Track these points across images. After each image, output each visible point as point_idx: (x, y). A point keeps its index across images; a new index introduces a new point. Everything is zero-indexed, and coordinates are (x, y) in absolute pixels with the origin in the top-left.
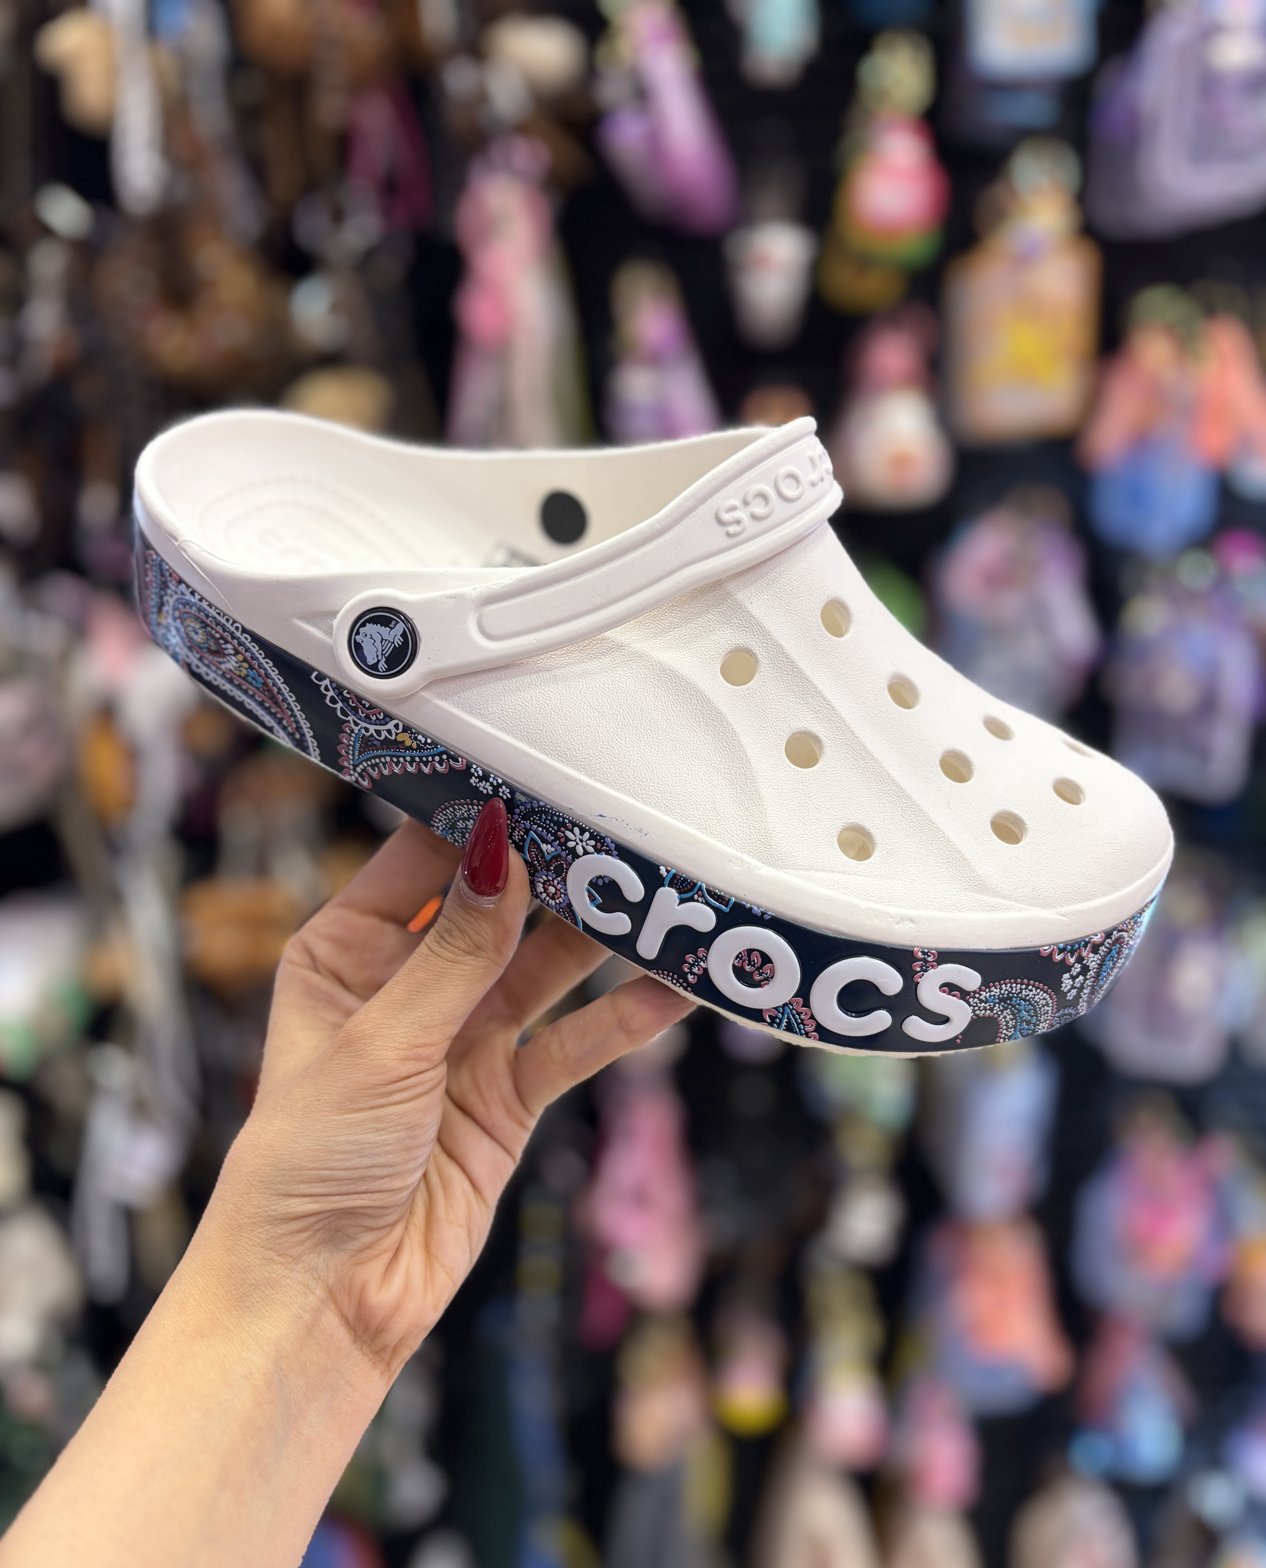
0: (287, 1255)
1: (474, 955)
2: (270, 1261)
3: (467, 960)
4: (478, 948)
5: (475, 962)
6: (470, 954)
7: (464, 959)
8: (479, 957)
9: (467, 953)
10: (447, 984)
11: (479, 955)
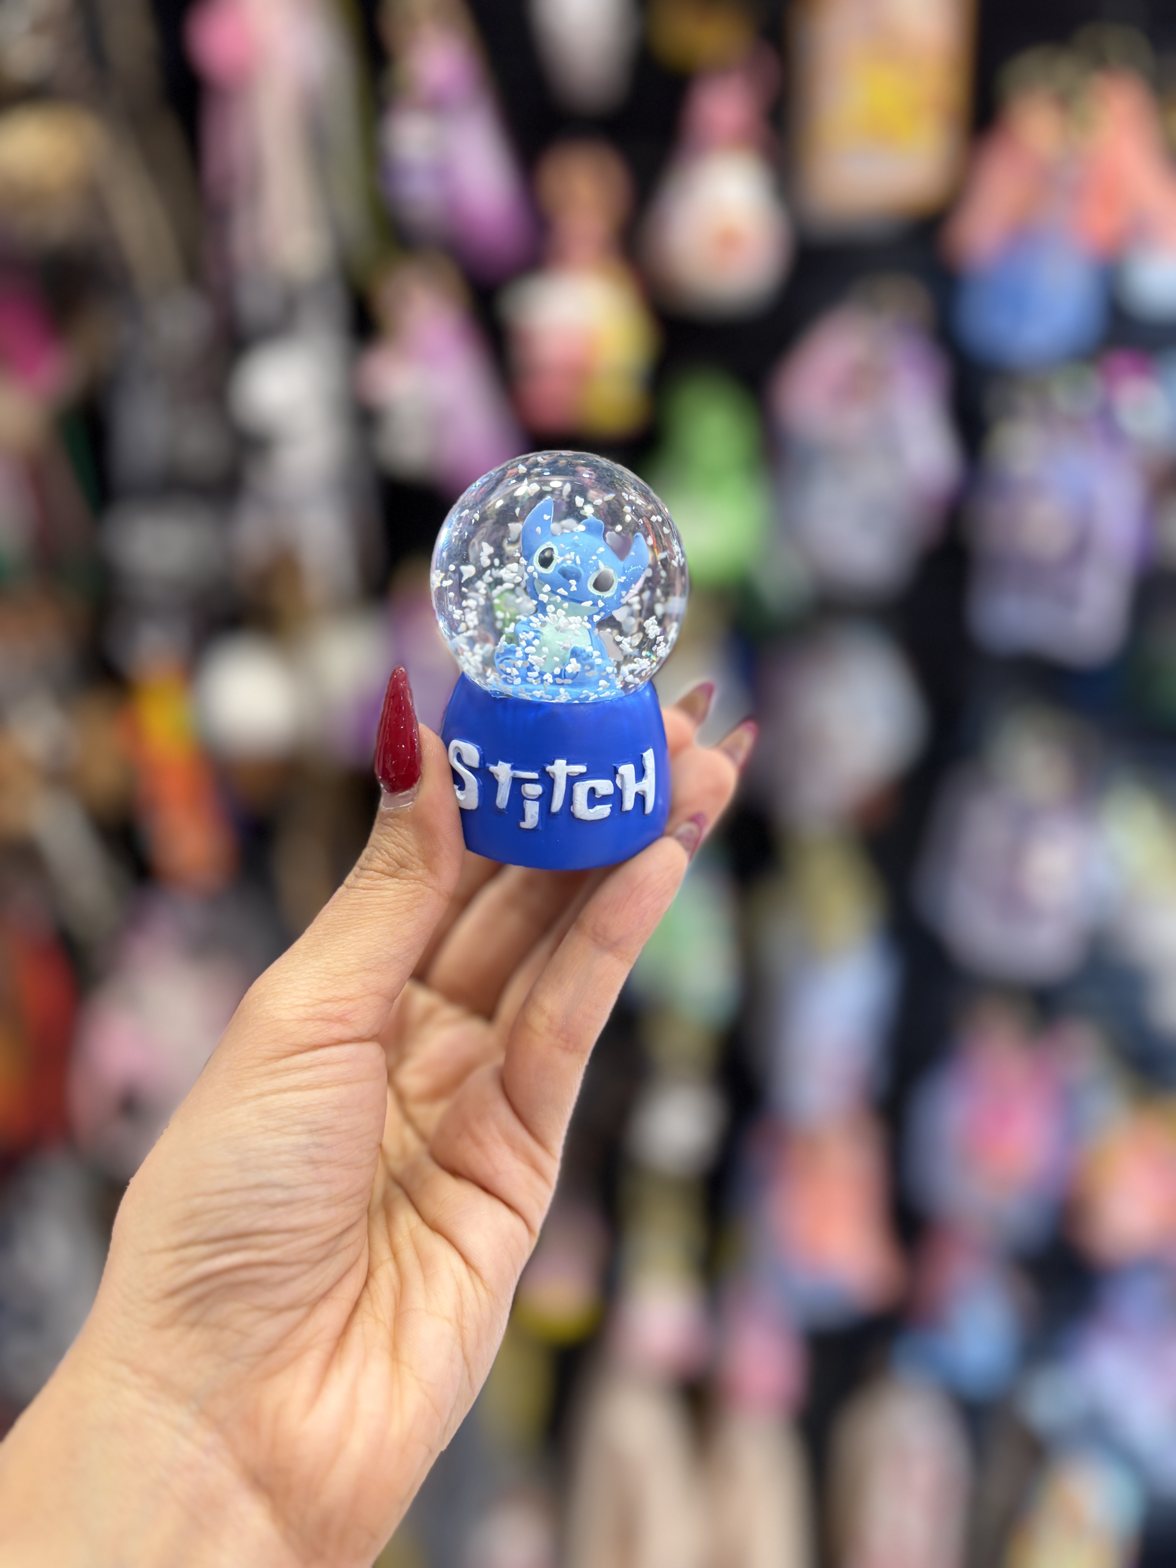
1: (396, 877)
3: (388, 884)
4: (402, 867)
5: (397, 885)
6: (392, 876)
7: (383, 882)
8: (403, 879)
9: (386, 874)
10: (362, 917)
11: (402, 875)
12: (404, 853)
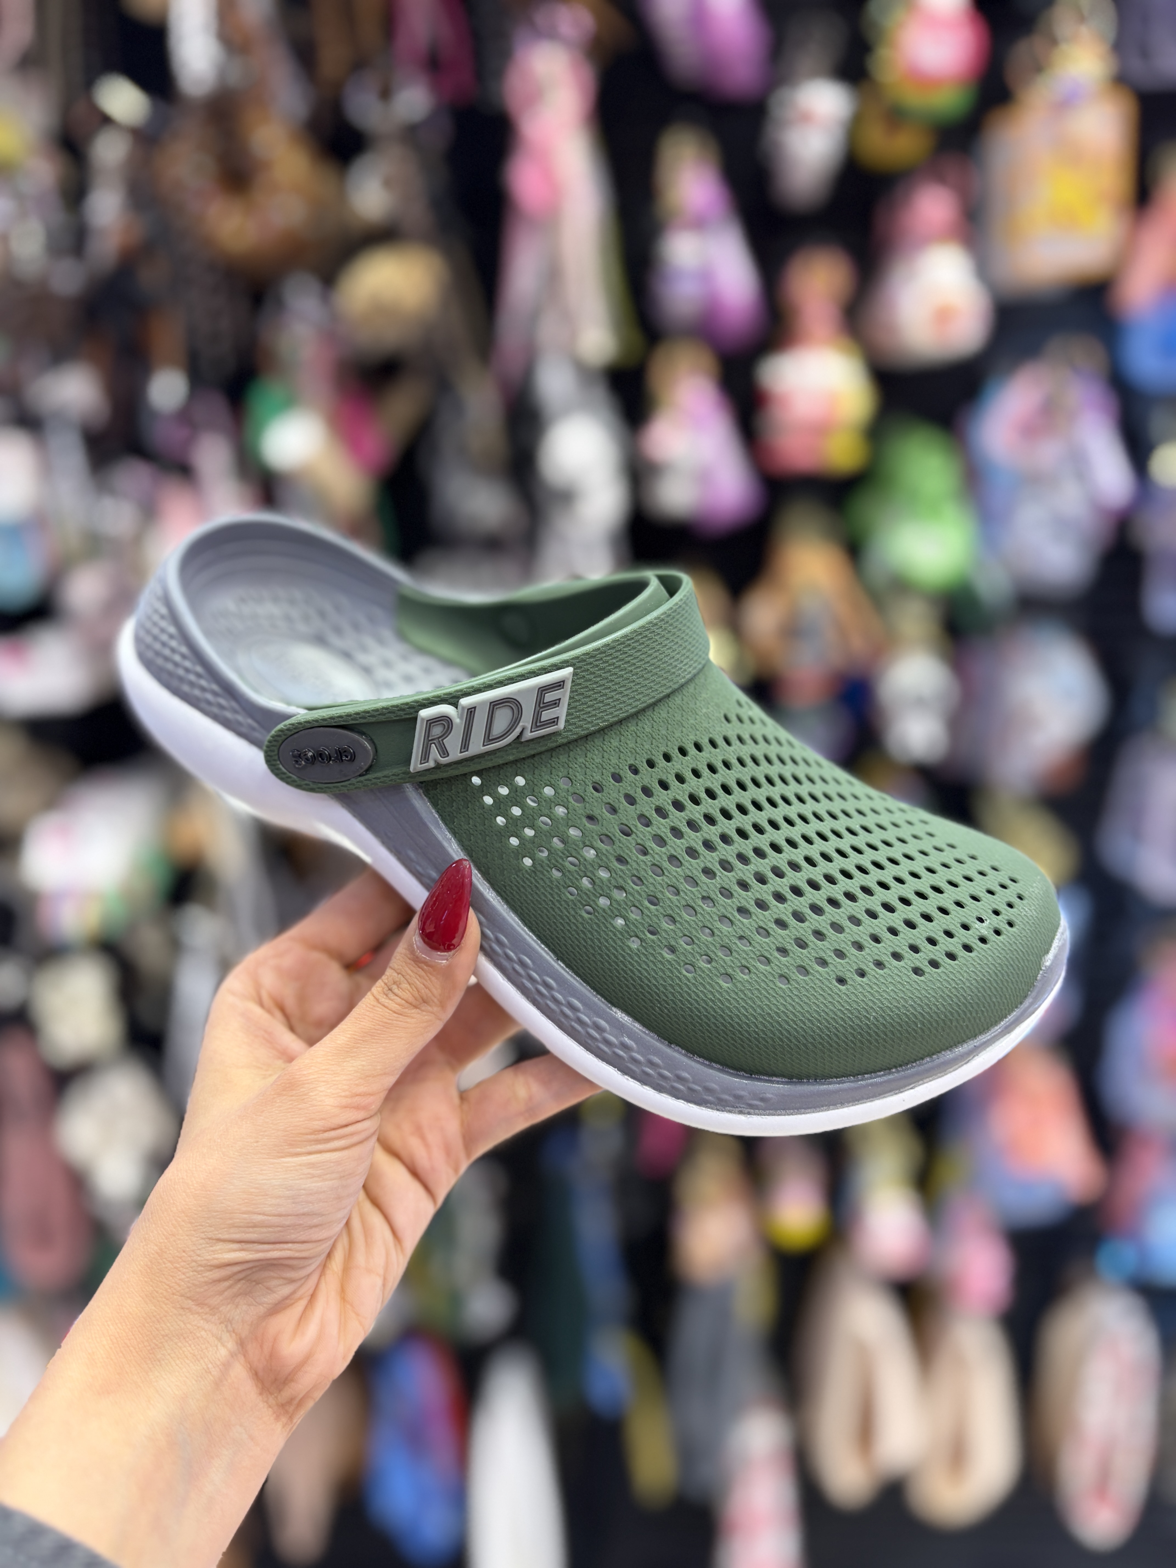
0: (206, 1305)
1: (418, 1009)
2: (187, 1311)
4: (423, 1001)
5: (420, 1015)
9: (412, 1005)
11: (423, 1008)
12: (430, 994)
